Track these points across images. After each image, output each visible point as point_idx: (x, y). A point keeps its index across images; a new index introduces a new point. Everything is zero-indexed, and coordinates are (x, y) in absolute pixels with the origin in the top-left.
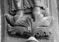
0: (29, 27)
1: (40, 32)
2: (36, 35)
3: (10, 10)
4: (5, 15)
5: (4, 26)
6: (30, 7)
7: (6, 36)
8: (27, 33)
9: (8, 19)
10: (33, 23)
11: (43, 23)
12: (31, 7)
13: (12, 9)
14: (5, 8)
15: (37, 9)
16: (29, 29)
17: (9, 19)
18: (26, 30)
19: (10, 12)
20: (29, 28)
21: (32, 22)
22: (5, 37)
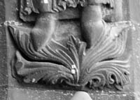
0: (74, 66)
1: (102, 78)
2: (89, 83)
3: (22, 10)
4: (6, 24)
5: (6, 56)
6: (74, 6)
7: (12, 87)
8: (68, 81)
9: (15, 36)
10: (84, 54)
11: (110, 49)
12: (79, 5)
13: (26, 9)
14: (6, 3)
15: (94, 11)
16: (73, 72)
17: (18, 38)
18: (65, 73)
19: (21, 14)
20: (75, 69)
21: (82, 52)
22: (9, 89)
